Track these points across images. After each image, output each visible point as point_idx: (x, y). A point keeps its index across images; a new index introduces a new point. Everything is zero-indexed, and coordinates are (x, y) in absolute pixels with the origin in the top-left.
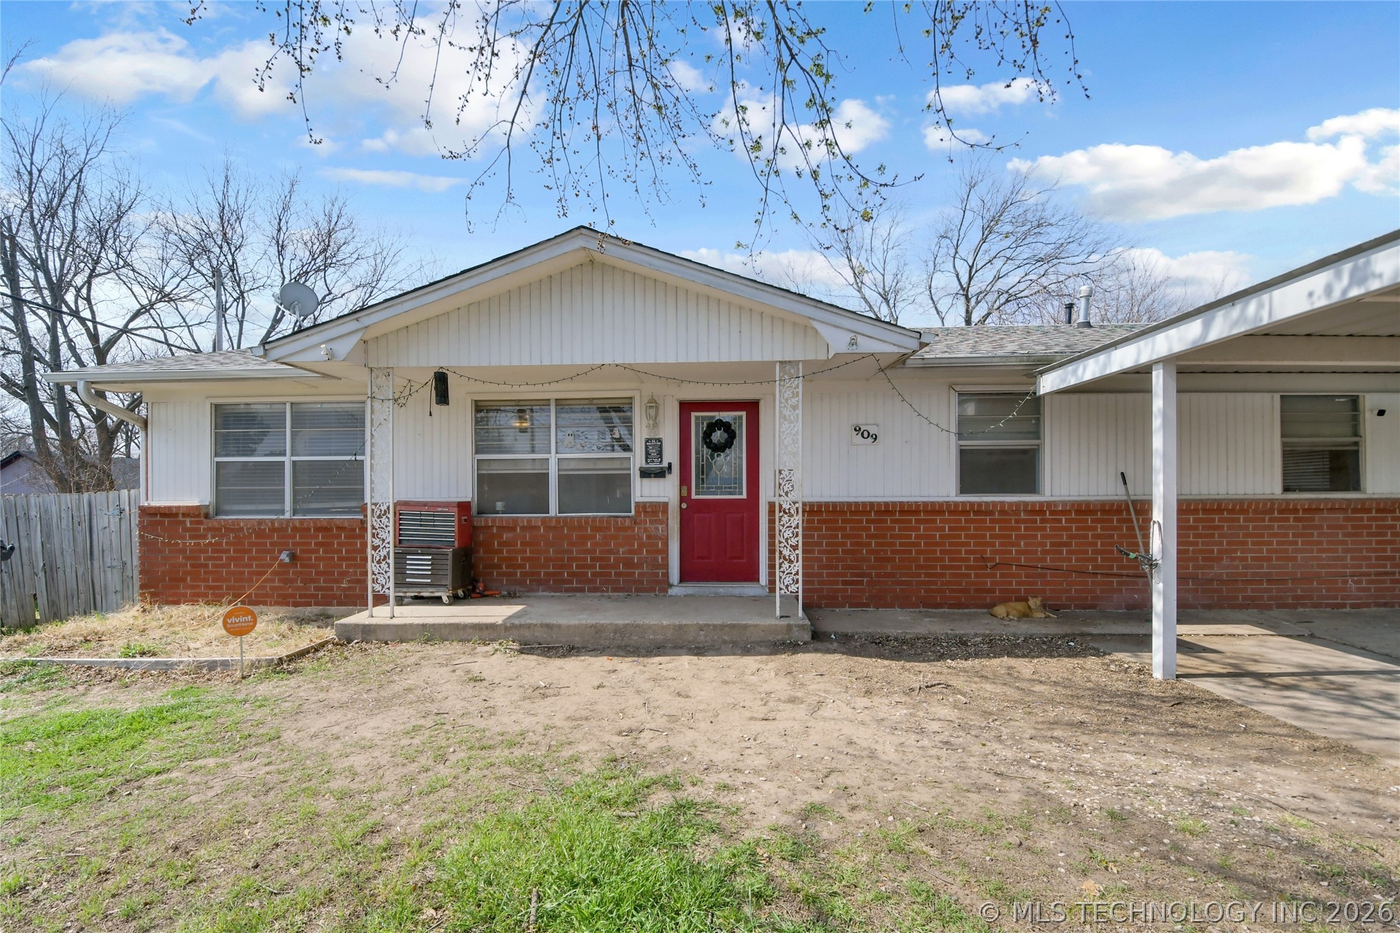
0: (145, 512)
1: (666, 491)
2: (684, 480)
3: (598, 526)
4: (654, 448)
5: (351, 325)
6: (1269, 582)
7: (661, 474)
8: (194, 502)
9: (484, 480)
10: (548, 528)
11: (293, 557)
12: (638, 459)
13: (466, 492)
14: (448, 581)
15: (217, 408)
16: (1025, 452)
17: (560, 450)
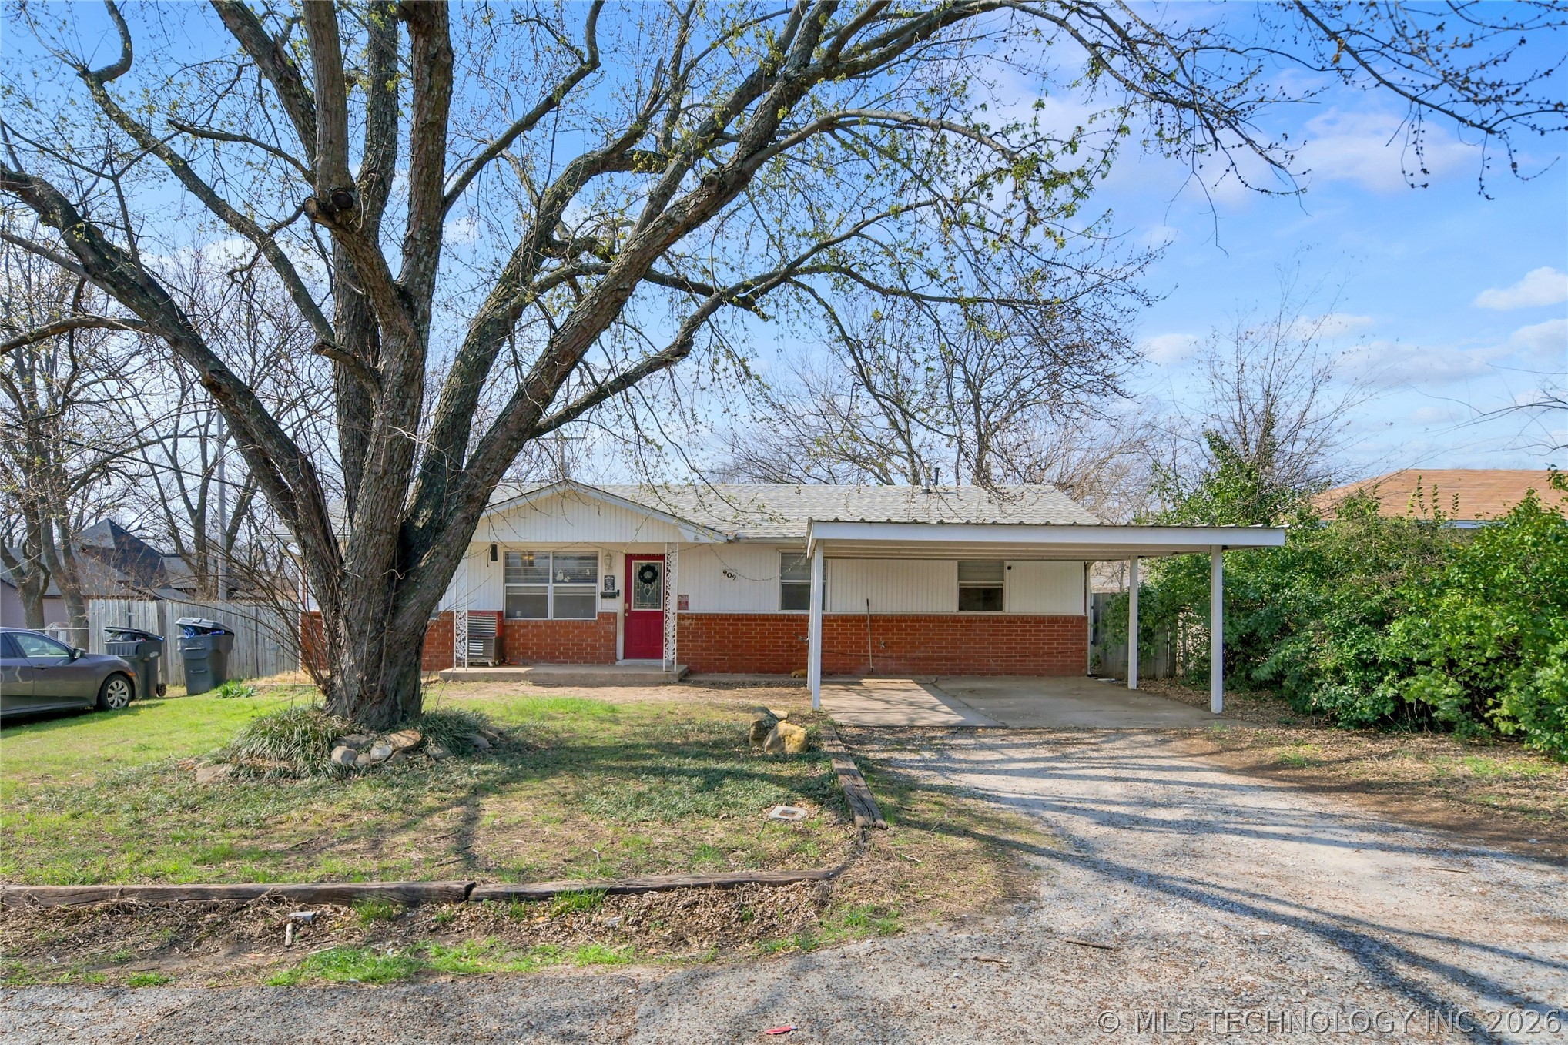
1: (616, 606)
2: (627, 599)
3: (577, 626)
4: (610, 581)
7: (613, 596)
9: (509, 598)
10: (547, 627)
12: (600, 587)
13: (499, 605)
14: (492, 654)
17: (555, 581)
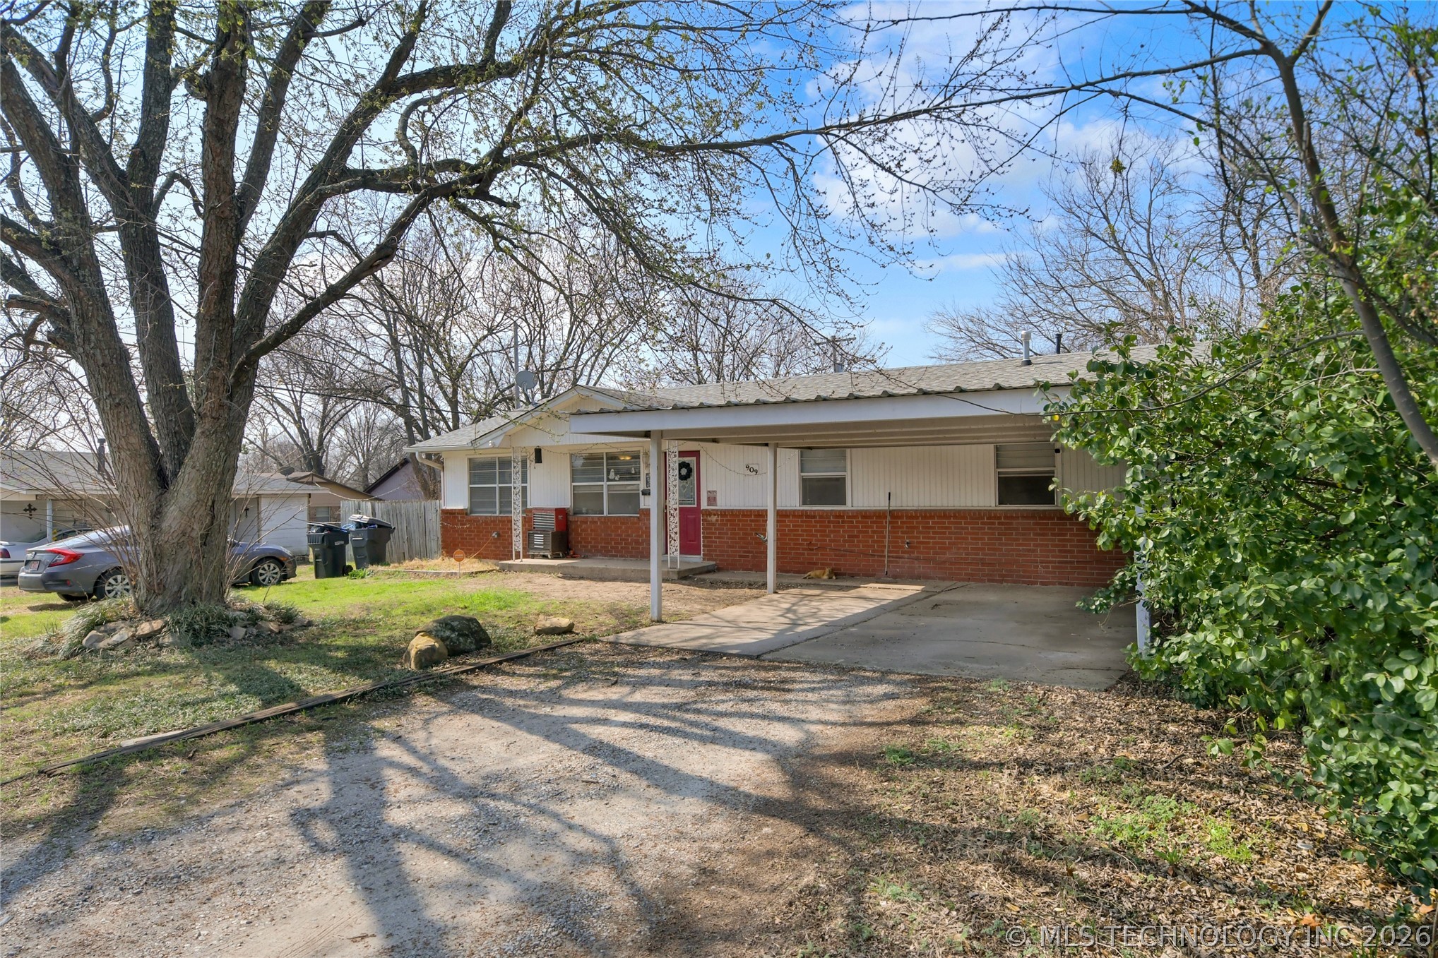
0: (445, 512)
3: (620, 521)
5: (500, 432)
6: (983, 564)
8: (461, 507)
9: (575, 496)
10: (602, 522)
11: (499, 535)
12: (642, 485)
13: (565, 502)
14: (549, 547)
15: (470, 460)
16: (837, 479)
17: (609, 480)
